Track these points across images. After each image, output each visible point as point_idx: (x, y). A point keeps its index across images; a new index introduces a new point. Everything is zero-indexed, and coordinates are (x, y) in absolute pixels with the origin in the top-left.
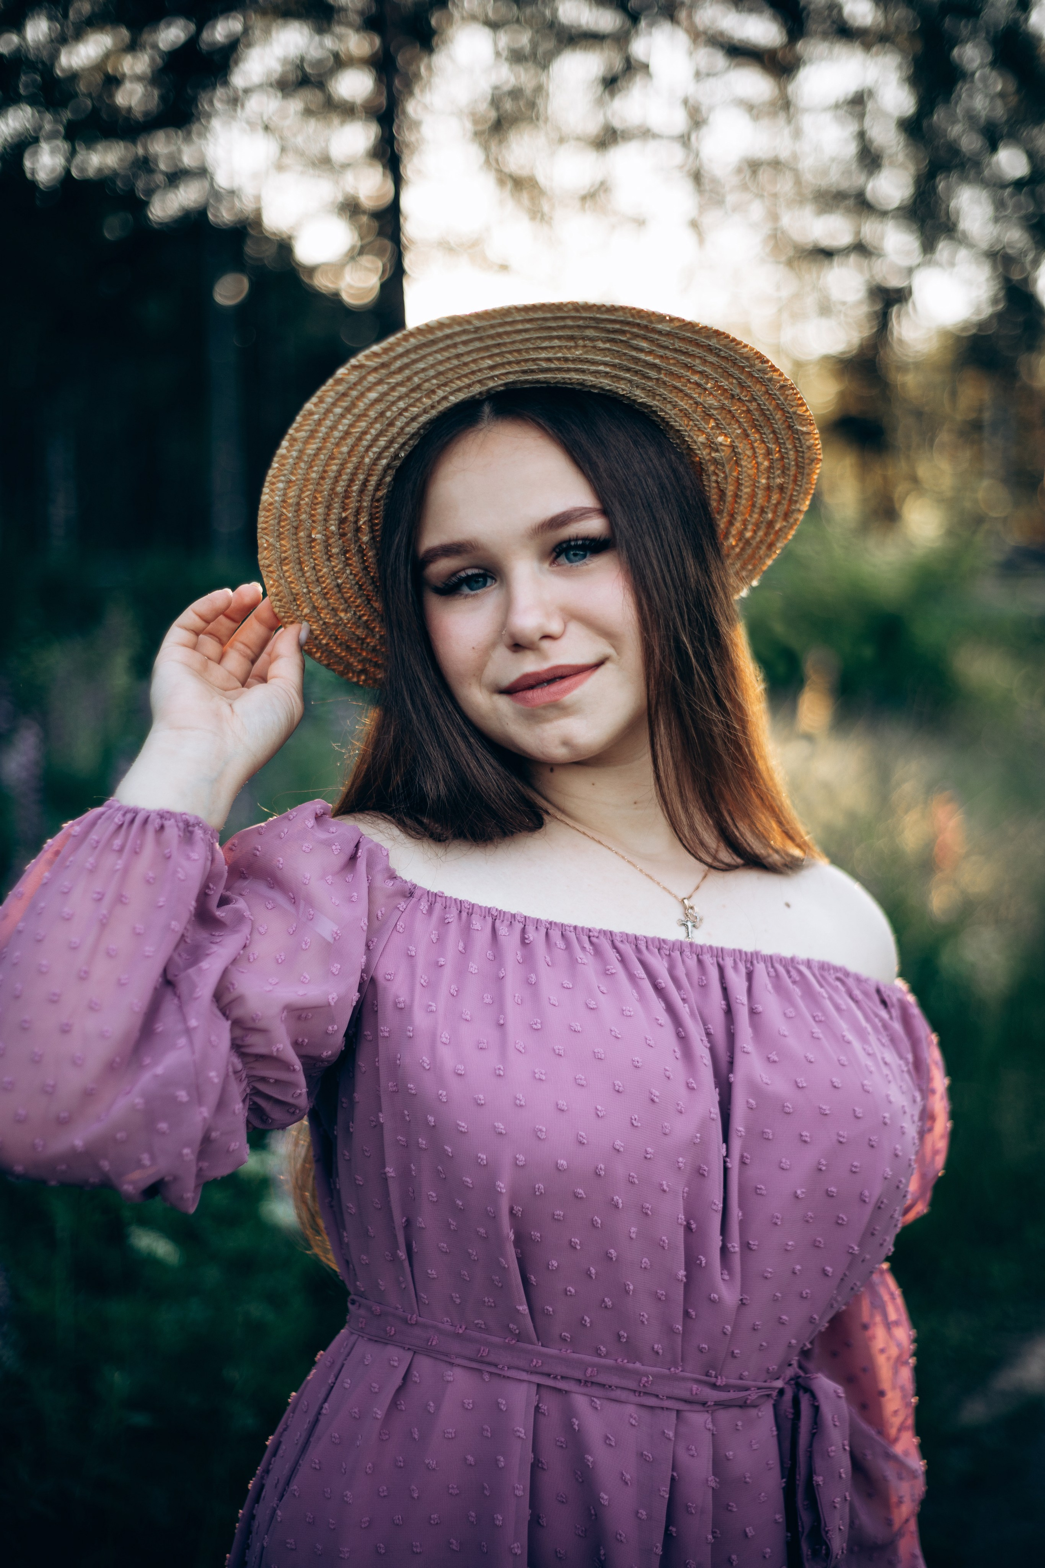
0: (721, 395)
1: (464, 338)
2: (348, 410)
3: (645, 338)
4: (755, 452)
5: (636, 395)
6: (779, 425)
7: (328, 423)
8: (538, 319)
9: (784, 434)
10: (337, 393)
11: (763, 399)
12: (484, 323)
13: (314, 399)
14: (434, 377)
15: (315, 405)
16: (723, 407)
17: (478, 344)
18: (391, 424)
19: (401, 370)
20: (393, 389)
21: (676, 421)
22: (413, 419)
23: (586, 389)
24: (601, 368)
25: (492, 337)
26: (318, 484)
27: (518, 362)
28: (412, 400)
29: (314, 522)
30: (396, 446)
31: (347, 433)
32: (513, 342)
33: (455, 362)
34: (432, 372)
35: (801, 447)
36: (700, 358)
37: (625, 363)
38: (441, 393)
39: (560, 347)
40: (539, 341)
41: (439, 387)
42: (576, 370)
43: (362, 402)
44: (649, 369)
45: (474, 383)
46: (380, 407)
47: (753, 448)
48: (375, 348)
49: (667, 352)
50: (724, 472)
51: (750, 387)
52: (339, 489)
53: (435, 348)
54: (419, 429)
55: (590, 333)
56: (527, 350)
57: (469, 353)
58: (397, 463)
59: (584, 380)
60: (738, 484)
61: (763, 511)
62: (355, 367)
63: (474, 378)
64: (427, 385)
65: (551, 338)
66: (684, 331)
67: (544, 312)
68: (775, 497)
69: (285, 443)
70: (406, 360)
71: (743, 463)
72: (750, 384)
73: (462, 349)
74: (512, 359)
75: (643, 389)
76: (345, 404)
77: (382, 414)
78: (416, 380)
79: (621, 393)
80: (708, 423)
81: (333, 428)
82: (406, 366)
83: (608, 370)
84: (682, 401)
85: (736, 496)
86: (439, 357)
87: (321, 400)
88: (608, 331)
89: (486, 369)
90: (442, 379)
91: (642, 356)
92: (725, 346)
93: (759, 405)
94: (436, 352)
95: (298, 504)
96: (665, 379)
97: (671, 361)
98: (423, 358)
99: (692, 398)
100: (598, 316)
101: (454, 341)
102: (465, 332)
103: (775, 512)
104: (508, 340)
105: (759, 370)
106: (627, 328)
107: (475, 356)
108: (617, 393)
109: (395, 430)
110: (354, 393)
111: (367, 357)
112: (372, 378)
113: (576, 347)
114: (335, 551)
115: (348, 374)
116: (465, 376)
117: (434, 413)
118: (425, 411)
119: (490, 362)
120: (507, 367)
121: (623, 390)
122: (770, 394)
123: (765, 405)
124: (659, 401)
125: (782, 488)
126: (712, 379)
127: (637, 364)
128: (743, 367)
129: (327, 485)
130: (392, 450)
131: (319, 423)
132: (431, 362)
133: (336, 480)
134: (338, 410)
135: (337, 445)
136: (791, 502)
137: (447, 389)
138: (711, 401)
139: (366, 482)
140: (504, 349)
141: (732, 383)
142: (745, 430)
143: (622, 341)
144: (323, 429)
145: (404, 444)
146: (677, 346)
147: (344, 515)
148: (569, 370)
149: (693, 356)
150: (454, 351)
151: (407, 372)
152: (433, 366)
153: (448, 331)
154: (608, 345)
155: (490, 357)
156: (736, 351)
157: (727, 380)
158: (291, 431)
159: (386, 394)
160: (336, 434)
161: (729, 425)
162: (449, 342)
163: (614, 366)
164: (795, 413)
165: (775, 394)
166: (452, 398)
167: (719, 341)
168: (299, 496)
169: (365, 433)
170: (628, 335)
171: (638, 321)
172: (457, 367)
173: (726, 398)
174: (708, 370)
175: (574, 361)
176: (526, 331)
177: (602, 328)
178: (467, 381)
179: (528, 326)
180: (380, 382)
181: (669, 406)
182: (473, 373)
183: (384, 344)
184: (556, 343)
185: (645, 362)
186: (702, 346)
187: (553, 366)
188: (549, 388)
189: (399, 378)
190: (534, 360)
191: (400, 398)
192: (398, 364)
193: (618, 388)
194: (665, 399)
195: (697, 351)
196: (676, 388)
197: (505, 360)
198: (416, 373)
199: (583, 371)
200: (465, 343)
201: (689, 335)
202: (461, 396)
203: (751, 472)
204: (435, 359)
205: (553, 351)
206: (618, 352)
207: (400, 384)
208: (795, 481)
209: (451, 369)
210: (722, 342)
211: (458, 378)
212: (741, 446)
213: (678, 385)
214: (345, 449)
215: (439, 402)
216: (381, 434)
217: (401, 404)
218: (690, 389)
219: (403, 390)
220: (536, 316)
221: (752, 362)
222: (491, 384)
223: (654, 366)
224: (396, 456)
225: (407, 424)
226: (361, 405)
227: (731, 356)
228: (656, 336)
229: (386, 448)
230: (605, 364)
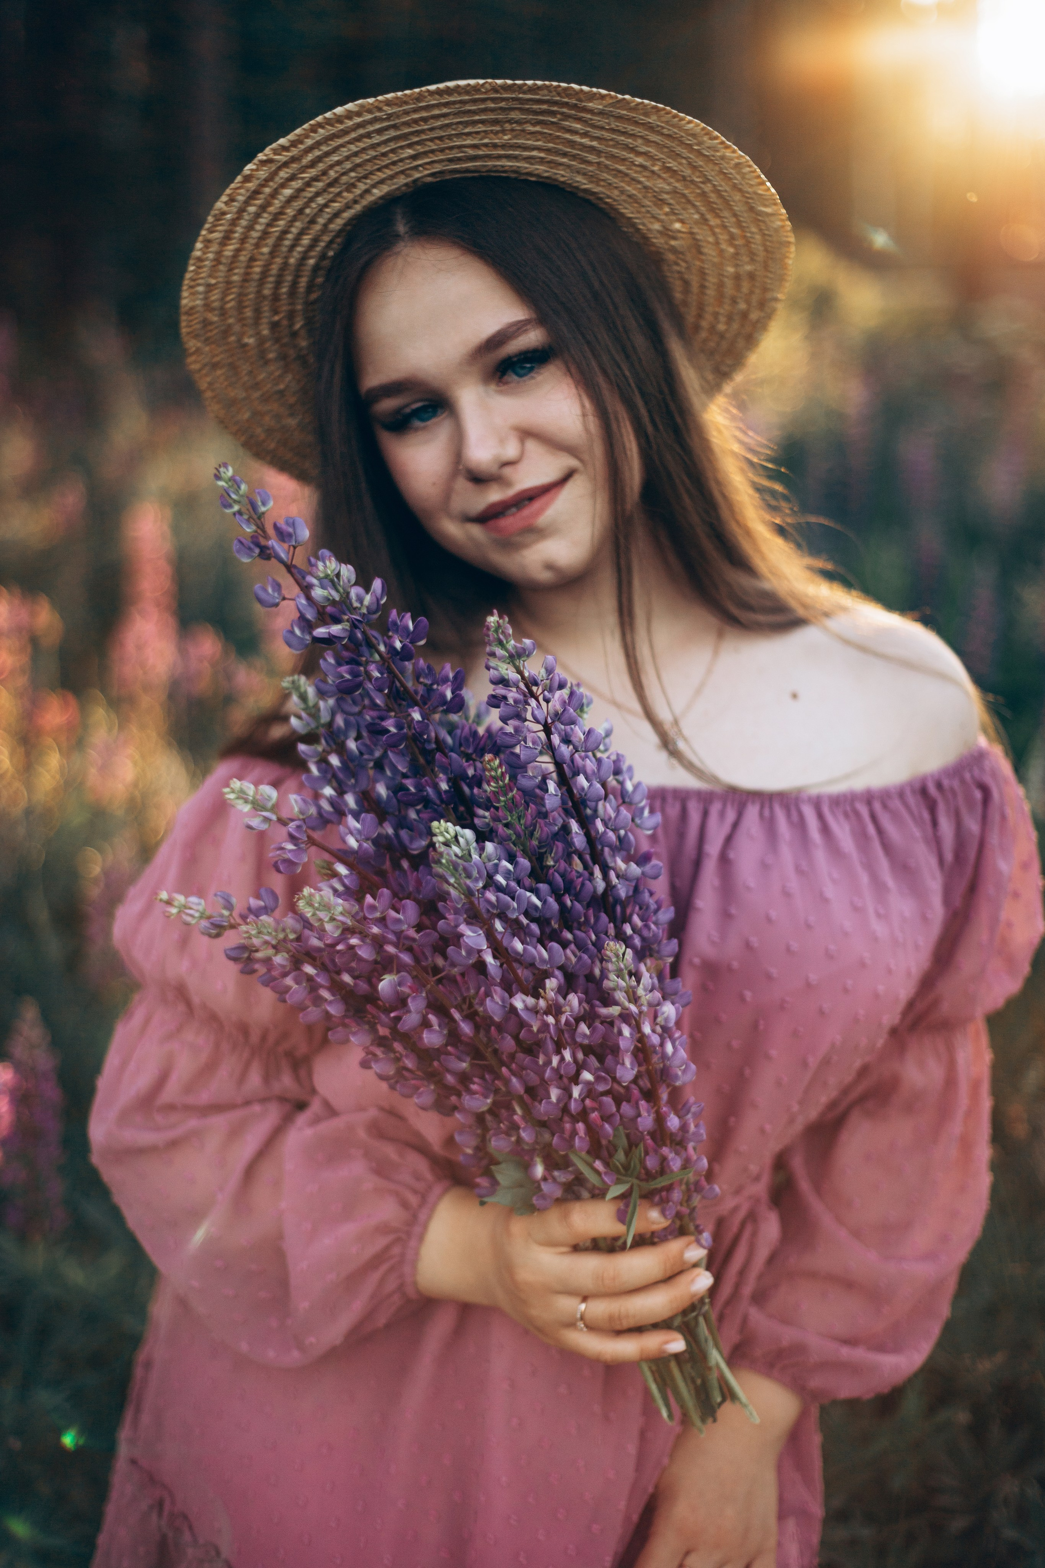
0: (671, 177)
1: (378, 126)
2: (263, 208)
3: (579, 120)
4: (717, 239)
5: (578, 182)
6: (739, 208)
7: (243, 223)
8: (454, 103)
9: (745, 217)
10: (248, 191)
11: (718, 181)
12: (396, 109)
13: (224, 198)
14: (352, 170)
15: (226, 203)
16: (675, 192)
17: (393, 133)
18: (312, 221)
19: (313, 164)
20: (308, 184)
21: (626, 208)
22: (337, 215)
23: (523, 177)
24: (535, 153)
25: (407, 124)
26: (241, 287)
27: (442, 150)
28: (331, 195)
29: (244, 325)
30: (322, 244)
31: (265, 234)
32: (432, 129)
33: (372, 153)
34: (348, 165)
35: (768, 230)
36: (641, 137)
37: (560, 147)
38: (362, 187)
39: (485, 131)
40: (461, 126)
41: (359, 179)
42: (508, 157)
43: (277, 199)
44: (587, 152)
45: (397, 174)
46: (298, 204)
47: (714, 234)
48: (282, 141)
49: (603, 133)
50: (686, 262)
51: (701, 167)
52: (267, 292)
53: (347, 139)
54: (345, 225)
55: (515, 115)
56: (450, 137)
57: (385, 142)
58: (326, 263)
59: (518, 167)
60: (702, 273)
61: (734, 301)
62: (263, 163)
63: (397, 169)
64: (344, 179)
65: (474, 123)
66: (618, 108)
67: (460, 94)
68: (745, 286)
69: (199, 245)
70: (317, 153)
71: (705, 250)
72: (701, 163)
73: (377, 139)
74: (435, 147)
75: (584, 174)
76: (258, 202)
77: (301, 211)
78: (332, 174)
79: (562, 179)
80: (661, 209)
81: (250, 228)
82: (319, 159)
83: (542, 155)
84: (629, 186)
85: (703, 287)
86: (354, 148)
87: (232, 200)
88: (535, 113)
89: (407, 158)
90: (361, 172)
91: (577, 139)
92: (667, 122)
93: (714, 186)
94: (349, 142)
95: (222, 308)
96: (608, 163)
97: (611, 143)
98: (335, 150)
99: (639, 182)
100: (521, 96)
101: (367, 130)
102: (376, 120)
103: (748, 302)
104: (426, 127)
105: (709, 148)
106: (555, 109)
107: (393, 145)
108: (556, 180)
109: (318, 227)
110: (267, 190)
111: (276, 152)
112: (283, 174)
113: (504, 132)
114: (271, 356)
115: (257, 170)
116: (386, 167)
117: (358, 208)
118: (348, 207)
119: (410, 152)
120: (431, 155)
121: (563, 176)
122: (725, 173)
123: (721, 186)
124: (603, 186)
125: (752, 276)
126: (658, 160)
127: (573, 147)
128: (690, 145)
129: (252, 288)
130: (318, 249)
131: (234, 223)
132: (346, 154)
133: (262, 281)
134: (252, 209)
135: (257, 246)
136: (765, 290)
137: (368, 181)
138: (661, 185)
139: (294, 284)
140: (424, 137)
141: (680, 164)
142: (702, 215)
143: (553, 123)
144: (239, 229)
145: (331, 242)
146: (613, 126)
147: (276, 318)
148: (499, 157)
149: (633, 136)
150: (368, 142)
151: (321, 166)
152: (348, 158)
153: (358, 120)
154: (538, 128)
155: (410, 146)
156: (680, 128)
157: (674, 160)
158: (204, 232)
159: (300, 190)
160: (255, 234)
161: (684, 209)
162: (361, 131)
163: (548, 151)
164: (756, 193)
165: (731, 174)
166: (375, 191)
167: (659, 117)
168: (222, 299)
169: (285, 232)
170: (559, 116)
171: (566, 100)
172: (375, 157)
173: (678, 181)
174: (652, 150)
175: (503, 146)
176: (444, 116)
177: (527, 110)
178: (389, 172)
179: (445, 110)
180: (293, 178)
181: (616, 192)
182: (394, 163)
183: (291, 137)
184: (480, 128)
185: (581, 144)
186: (642, 124)
187: (481, 153)
188: (481, 178)
189: (313, 172)
190: (459, 147)
191: (318, 194)
192: (310, 157)
193: (556, 174)
194: (610, 184)
195: (637, 130)
196: (620, 171)
197: (427, 149)
198: (331, 167)
199: (515, 158)
200: (379, 132)
201: (625, 112)
202: (385, 189)
203: (716, 260)
204: (349, 150)
205: (479, 136)
206: (550, 134)
207: (316, 179)
208: (766, 267)
209: (368, 160)
210: (663, 119)
211: (379, 170)
212: (702, 234)
213: (622, 168)
214: (265, 250)
215: (362, 196)
216: (302, 233)
217: (321, 200)
218: (636, 172)
219: (320, 185)
220: (452, 99)
221: (700, 139)
222: (417, 175)
223: (592, 149)
224: (323, 256)
225: (330, 220)
226: (277, 203)
227: (676, 133)
228: (589, 116)
229: (311, 247)
230: (539, 149)
